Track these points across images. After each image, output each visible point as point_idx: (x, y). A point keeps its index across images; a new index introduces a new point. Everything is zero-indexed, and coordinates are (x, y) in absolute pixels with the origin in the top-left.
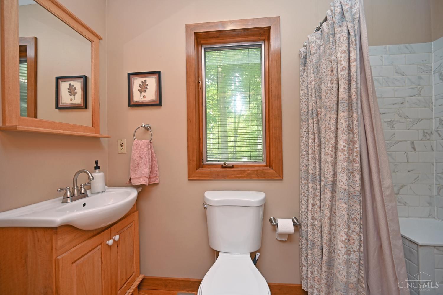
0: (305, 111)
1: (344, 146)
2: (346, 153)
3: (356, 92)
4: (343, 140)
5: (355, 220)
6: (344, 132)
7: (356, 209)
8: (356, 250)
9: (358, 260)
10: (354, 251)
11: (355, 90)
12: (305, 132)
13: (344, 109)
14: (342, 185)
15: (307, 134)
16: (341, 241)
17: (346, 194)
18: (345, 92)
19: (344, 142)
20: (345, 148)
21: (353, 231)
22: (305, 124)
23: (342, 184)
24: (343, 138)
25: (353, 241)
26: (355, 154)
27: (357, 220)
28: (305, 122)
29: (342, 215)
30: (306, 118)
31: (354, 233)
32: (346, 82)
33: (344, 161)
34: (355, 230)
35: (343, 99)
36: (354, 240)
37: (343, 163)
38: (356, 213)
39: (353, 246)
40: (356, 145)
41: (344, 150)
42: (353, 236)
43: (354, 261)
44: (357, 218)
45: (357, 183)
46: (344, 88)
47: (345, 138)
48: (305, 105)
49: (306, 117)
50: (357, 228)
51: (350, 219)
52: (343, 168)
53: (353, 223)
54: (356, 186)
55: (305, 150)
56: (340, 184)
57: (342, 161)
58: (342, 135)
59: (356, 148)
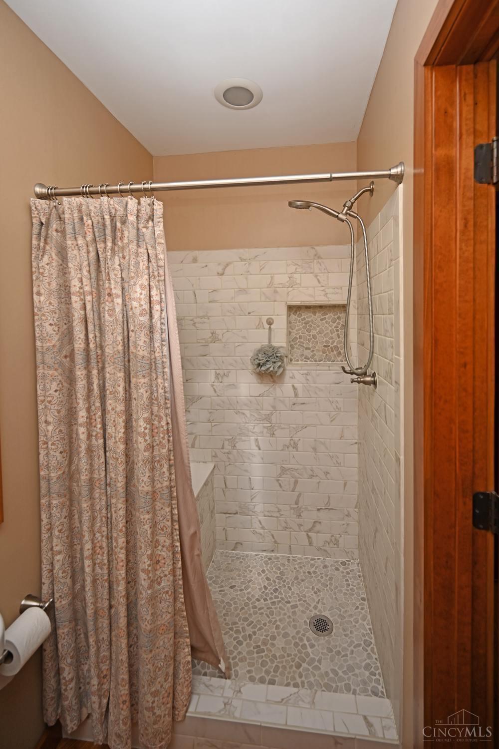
0: (54, 346)
1: (145, 428)
2: (147, 438)
3: (160, 348)
4: (144, 419)
5: (165, 529)
6: (145, 407)
7: (165, 514)
8: (167, 573)
9: (171, 586)
10: (165, 576)
11: (158, 344)
12: (56, 391)
13: (144, 372)
14: (143, 487)
15: (61, 396)
16: (143, 571)
17: (149, 499)
18: (145, 348)
19: (145, 422)
20: (147, 431)
21: (163, 546)
22: (56, 374)
23: (143, 484)
24: (143, 416)
25: (163, 561)
26: (162, 435)
27: (166, 529)
28: (56, 370)
29: (144, 531)
30: (58, 361)
31: (165, 549)
32: (147, 333)
33: (145, 451)
34: (165, 544)
35: (143, 357)
36: (164, 558)
37: (144, 453)
38: (165, 520)
39: (164, 569)
40: (162, 423)
41: (145, 434)
42: (163, 553)
43: (166, 590)
44: (167, 526)
45: (165, 476)
46: (145, 341)
47: (146, 415)
48: (55, 331)
49: (57, 358)
50: (167, 540)
51: (159, 529)
52: (144, 460)
53: (163, 534)
54: (164, 480)
55: (57, 431)
56: (140, 486)
57: (143, 451)
58: (142, 412)
59: (162, 427)
